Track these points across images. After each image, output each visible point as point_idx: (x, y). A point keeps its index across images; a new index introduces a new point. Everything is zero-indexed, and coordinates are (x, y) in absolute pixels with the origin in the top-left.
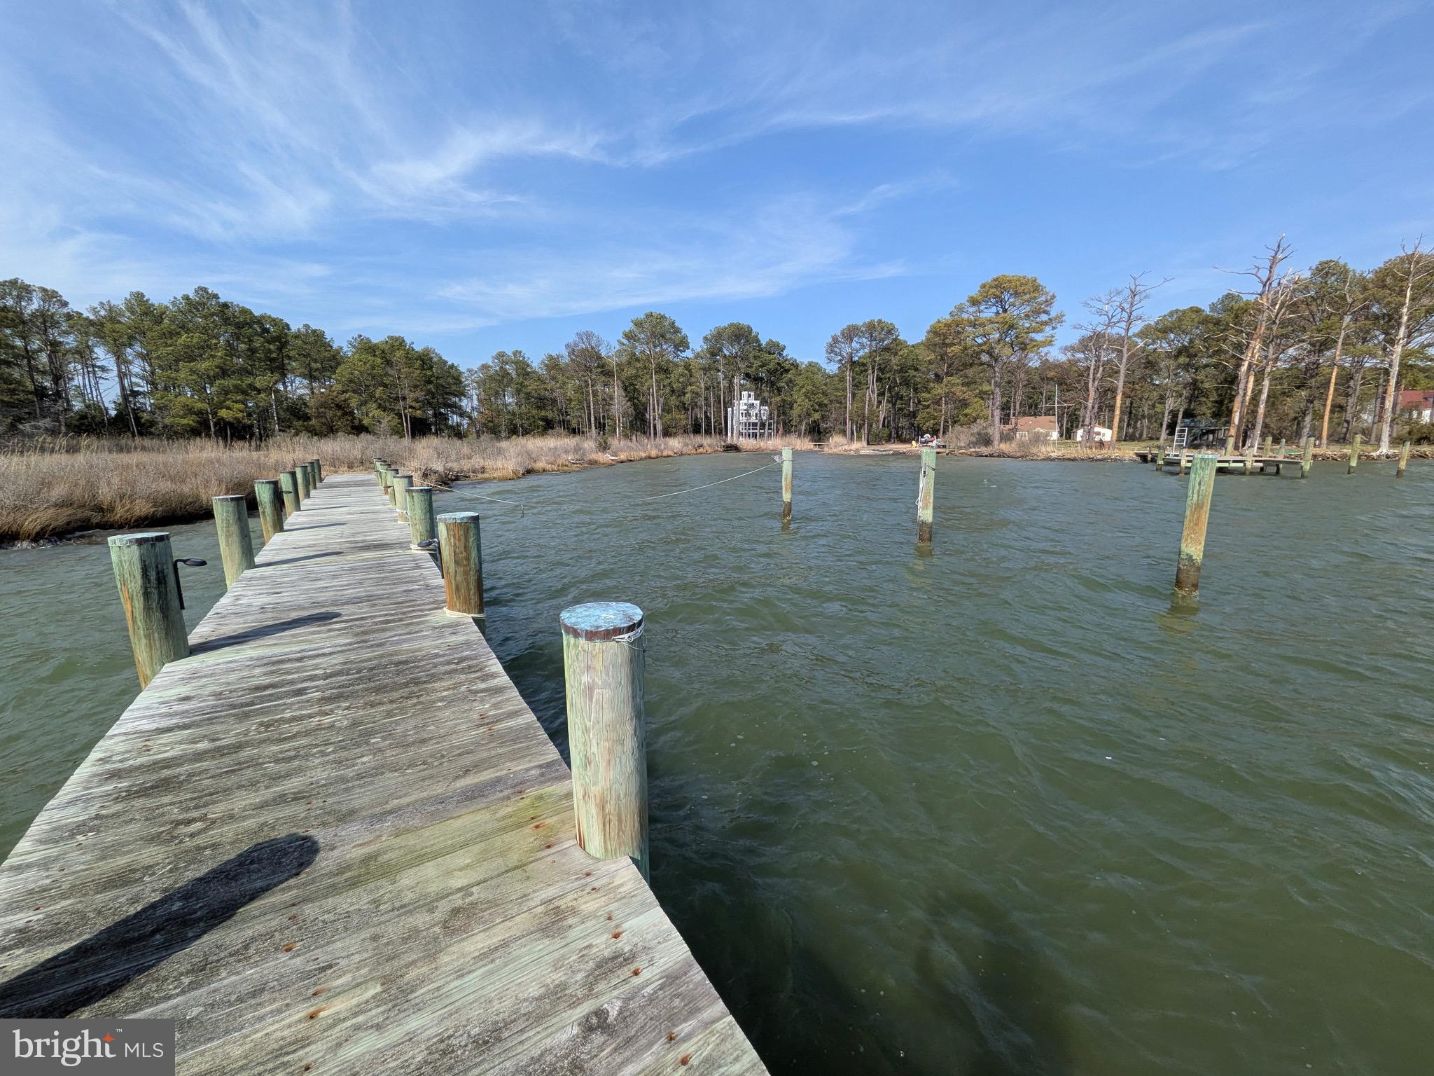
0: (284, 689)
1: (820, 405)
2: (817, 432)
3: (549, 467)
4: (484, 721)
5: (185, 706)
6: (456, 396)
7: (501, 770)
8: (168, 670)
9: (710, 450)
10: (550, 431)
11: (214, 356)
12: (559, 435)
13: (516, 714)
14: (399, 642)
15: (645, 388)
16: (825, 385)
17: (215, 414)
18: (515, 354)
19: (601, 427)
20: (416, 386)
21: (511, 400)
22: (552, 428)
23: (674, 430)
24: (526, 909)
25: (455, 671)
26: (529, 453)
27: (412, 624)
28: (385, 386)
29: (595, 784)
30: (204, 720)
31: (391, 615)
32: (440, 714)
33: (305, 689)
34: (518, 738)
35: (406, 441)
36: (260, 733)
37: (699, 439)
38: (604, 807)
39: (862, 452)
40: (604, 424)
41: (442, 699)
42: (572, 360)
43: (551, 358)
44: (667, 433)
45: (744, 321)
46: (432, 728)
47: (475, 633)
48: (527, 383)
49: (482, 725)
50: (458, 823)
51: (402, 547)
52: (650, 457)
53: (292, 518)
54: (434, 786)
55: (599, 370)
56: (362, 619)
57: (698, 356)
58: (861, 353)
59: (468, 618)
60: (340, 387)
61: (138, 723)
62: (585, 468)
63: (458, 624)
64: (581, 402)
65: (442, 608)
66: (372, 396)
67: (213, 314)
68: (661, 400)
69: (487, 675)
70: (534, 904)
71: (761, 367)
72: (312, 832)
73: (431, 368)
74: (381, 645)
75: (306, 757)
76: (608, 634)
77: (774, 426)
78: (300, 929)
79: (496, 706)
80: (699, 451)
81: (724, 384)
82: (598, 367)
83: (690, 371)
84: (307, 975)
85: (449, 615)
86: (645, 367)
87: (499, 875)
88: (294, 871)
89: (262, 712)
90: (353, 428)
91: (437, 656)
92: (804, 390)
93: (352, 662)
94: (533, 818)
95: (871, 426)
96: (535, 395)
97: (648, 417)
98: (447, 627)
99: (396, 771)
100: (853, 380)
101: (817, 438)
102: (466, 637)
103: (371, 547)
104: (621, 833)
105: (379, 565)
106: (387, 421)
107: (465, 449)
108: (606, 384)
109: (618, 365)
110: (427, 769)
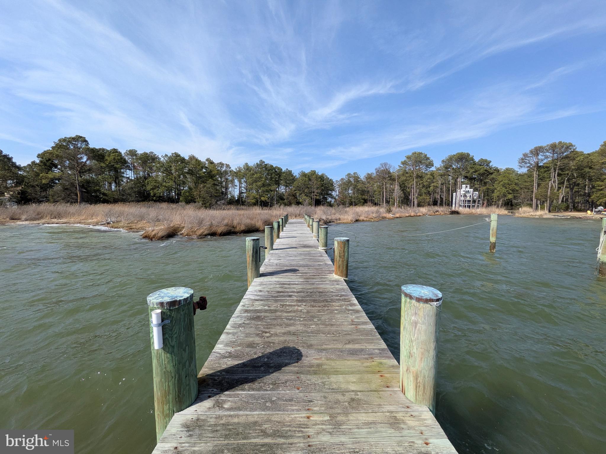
0: (286, 294)
1: (513, 190)
2: (510, 205)
3: (365, 219)
4: (353, 323)
5: (260, 294)
6: (331, 191)
7: (363, 346)
8: (255, 281)
9: (442, 213)
10: (366, 204)
11: (262, 181)
12: (369, 206)
13: (365, 323)
14: (318, 284)
15: (410, 185)
16: (518, 179)
17: (260, 198)
18: (354, 174)
19: (388, 202)
20: (318, 188)
21: (351, 192)
22: (367, 203)
23: (423, 204)
24: (381, 411)
25: (339, 300)
26: (357, 213)
27: (322, 278)
28: (308, 188)
30: (266, 299)
31: (315, 273)
32: (337, 316)
33: (292, 295)
34: (368, 334)
35: (313, 208)
36: (281, 308)
37: (436, 208)
39: (545, 217)
40: (389, 201)
41: (337, 310)
42: (377, 175)
43: (368, 174)
44: (419, 205)
46: (334, 320)
47: (345, 286)
48: (358, 185)
49: (353, 324)
50: (349, 363)
51: (315, 248)
52: (411, 216)
53: (281, 234)
54: (338, 344)
55: (389, 178)
56: (306, 273)
57: (438, 169)
58: (545, 161)
59: (342, 279)
60: (294, 189)
61: (250, 296)
62: (380, 220)
63: (338, 281)
64: (380, 192)
65: (333, 273)
66: (304, 191)
67: (263, 168)
68: (418, 191)
69: (352, 304)
70: (385, 411)
71: (475, 172)
72: (300, 348)
73: (323, 181)
74: (313, 284)
75: (295, 320)
76: (428, 301)
77: (481, 202)
78: (301, 383)
79: (357, 318)
80: (436, 214)
81: (452, 182)
82: (389, 177)
83: (433, 177)
84: (305, 401)
85: (335, 277)
86: (411, 176)
87: (368, 391)
88: (296, 361)
89: (281, 301)
90: (297, 203)
91: (332, 292)
92: (502, 183)
93: (304, 289)
94: (379, 371)
95: (553, 202)
96: (360, 189)
97: (410, 198)
98: (335, 281)
99: (324, 334)
100: (538, 176)
101: (510, 208)
102: (342, 287)
103: (305, 246)
104: (424, 394)
105: (309, 254)
106: (308, 200)
107: (333, 211)
108: (392, 184)
109: (398, 176)
110: (334, 337)
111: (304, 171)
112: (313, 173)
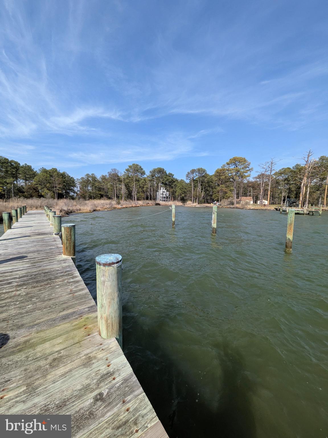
1: (184, 192)
2: (183, 200)
3: (101, 209)
4: (71, 292)
6: (73, 187)
7: (76, 309)
9: (151, 205)
10: (102, 198)
12: (105, 199)
13: (82, 290)
14: (46, 266)
15: (132, 186)
16: (186, 186)
18: (92, 174)
19: (118, 197)
20: (60, 184)
21: (90, 188)
22: (103, 197)
23: (140, 199)
24: (79, 357)
25: (63, 275)
26: (95, 205)
27: (51, 260)
28: (50, 183)
29: (105, 313)
31: (44, 257)
32: (57, 290)
33: (12, 282)
34: (82, 298)
35: (56, 200)
37: (148, 201)
38: (107, 321)
39: (197, 206)
40: (119, 196)
41: (58, 285)
42: (109, 177)
43: (103, 176)
44: (138, 199)
45: (162, 167)
46: (54, 295)
47: (71, 263)
48: (95, 183)
49: (71, 294)
50: (59, 328)
51: (50, 234)
52: (133, 207)
53: (15, 225)
54: (52, 315)
55: (118, 180)
56: (34, 258)
57: (148, 177)
58: (196, 177)
59: (70, 258)
60: (35, 183)
62: (112, 210)
63: (66, 260)
64: (112, 189)
65: (61, 254)
66: (45, 186)
68: (137, 190)
69: (74, 277)
70: (82, 356)
71: (167, 180)
72: (8, 333)
73: (65, 178)
74: (40, 267)
75: (9, 306)
76: (110, 265)
77: (170, 198)
79: (76, 287)
80: (148, 205)
81: (156, 185)
83: (145, 181)
85: (64, 257)
86: (132, 180)
87: (71, 346)
90: (39, 196)
91: (58, 270)
92: (179, 187)
93: (29, 273)
94: (84, 325)
95: (199, 199)
96: (98, 187)
97: (132, 194)
98: (63, 261)
99: (40, 310)
100: (194, 185)
101: (183, 202)
102: (69, 264)
103: (39, 234)
104: (113, 330)
105: (42, 240)
106: (50, 194)
107: (74, 203)
108: (120, 184)
109: (124, 179)
110: (50, 309)
111: (45, 167)
112: (55, 170)
